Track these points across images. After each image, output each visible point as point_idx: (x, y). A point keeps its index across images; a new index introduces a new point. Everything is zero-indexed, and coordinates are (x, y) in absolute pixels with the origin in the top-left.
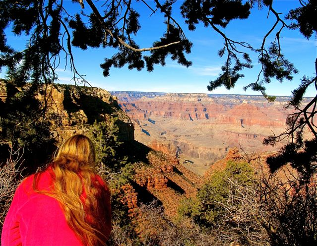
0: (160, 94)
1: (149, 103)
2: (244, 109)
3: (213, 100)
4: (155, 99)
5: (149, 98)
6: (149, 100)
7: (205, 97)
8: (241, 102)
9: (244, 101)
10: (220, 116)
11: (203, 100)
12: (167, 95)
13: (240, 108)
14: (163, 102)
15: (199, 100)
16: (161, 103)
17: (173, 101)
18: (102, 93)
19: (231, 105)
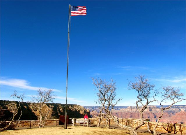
0: (124, 107)
1: (117, 113)
2: (182, 115)
3: (160, 110)
4: (121, 110)
5: (117, 110)
6: (117, 111)
7: (154, 108)
8: (180, 110)
9: (182, 110)
10: (166, 121)
11: (153, 110)
12: (128, 107)
13: (179, 115)
14: (126, 112)
15: (150, 110)
16: (125, 113)
17: (133, 111)
18: (79, 108)
19: (174, 113)
